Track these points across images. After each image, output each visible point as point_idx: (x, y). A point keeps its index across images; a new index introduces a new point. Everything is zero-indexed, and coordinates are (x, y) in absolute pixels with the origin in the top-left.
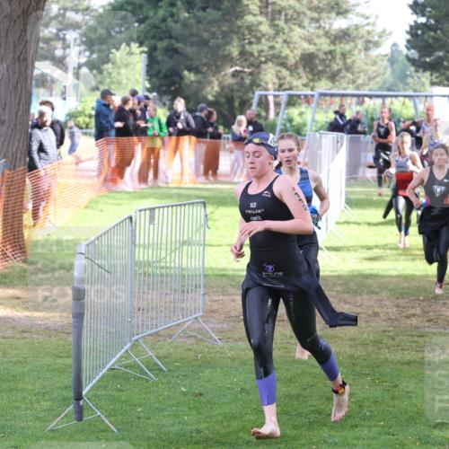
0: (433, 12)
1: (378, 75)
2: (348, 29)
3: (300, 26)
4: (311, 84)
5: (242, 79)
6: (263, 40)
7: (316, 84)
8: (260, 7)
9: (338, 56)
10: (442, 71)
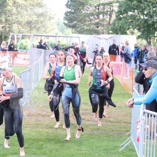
0: (73, 8)
1: (53, 29)
2: (43, 13)
3: (26, 11)
4: (30, 31)
5: (5, 29)
6: (13, 15)
7: (32, 31)
8: (12, 4)
9: (40, 22)
10: (76, 28)
